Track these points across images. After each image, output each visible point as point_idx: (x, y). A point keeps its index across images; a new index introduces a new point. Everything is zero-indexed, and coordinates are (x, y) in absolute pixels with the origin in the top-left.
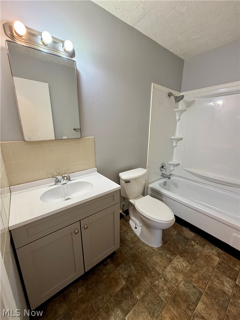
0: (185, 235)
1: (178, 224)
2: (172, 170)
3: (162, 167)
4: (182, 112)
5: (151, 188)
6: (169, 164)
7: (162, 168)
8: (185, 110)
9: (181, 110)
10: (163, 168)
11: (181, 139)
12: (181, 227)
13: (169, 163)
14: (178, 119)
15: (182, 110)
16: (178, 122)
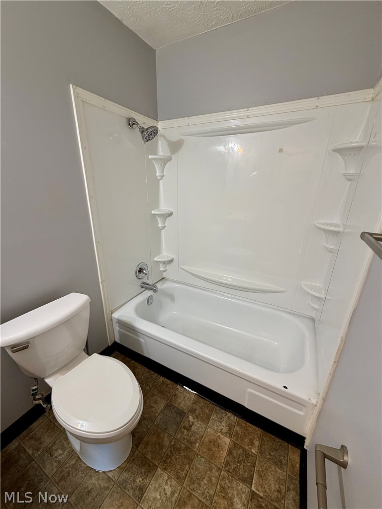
0: (179, 404)
1: (169, 382)
2: (164, 271)
3: (141, 270)
4: (165, 161)
5: (117, 321)
6: (156, 261)
7: (139, 272)
8: (170, 159)
9: (162, 157)
10: (143, 272)
11: (170, 214)
12: (175, 385)
13: (155, 259)
14: (159, 176)
15: (164, 157)
16: (161, 181)
